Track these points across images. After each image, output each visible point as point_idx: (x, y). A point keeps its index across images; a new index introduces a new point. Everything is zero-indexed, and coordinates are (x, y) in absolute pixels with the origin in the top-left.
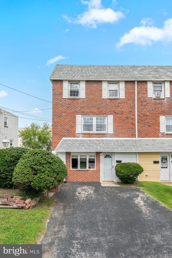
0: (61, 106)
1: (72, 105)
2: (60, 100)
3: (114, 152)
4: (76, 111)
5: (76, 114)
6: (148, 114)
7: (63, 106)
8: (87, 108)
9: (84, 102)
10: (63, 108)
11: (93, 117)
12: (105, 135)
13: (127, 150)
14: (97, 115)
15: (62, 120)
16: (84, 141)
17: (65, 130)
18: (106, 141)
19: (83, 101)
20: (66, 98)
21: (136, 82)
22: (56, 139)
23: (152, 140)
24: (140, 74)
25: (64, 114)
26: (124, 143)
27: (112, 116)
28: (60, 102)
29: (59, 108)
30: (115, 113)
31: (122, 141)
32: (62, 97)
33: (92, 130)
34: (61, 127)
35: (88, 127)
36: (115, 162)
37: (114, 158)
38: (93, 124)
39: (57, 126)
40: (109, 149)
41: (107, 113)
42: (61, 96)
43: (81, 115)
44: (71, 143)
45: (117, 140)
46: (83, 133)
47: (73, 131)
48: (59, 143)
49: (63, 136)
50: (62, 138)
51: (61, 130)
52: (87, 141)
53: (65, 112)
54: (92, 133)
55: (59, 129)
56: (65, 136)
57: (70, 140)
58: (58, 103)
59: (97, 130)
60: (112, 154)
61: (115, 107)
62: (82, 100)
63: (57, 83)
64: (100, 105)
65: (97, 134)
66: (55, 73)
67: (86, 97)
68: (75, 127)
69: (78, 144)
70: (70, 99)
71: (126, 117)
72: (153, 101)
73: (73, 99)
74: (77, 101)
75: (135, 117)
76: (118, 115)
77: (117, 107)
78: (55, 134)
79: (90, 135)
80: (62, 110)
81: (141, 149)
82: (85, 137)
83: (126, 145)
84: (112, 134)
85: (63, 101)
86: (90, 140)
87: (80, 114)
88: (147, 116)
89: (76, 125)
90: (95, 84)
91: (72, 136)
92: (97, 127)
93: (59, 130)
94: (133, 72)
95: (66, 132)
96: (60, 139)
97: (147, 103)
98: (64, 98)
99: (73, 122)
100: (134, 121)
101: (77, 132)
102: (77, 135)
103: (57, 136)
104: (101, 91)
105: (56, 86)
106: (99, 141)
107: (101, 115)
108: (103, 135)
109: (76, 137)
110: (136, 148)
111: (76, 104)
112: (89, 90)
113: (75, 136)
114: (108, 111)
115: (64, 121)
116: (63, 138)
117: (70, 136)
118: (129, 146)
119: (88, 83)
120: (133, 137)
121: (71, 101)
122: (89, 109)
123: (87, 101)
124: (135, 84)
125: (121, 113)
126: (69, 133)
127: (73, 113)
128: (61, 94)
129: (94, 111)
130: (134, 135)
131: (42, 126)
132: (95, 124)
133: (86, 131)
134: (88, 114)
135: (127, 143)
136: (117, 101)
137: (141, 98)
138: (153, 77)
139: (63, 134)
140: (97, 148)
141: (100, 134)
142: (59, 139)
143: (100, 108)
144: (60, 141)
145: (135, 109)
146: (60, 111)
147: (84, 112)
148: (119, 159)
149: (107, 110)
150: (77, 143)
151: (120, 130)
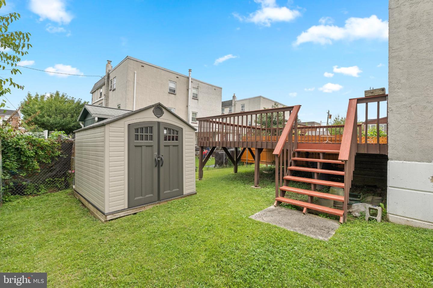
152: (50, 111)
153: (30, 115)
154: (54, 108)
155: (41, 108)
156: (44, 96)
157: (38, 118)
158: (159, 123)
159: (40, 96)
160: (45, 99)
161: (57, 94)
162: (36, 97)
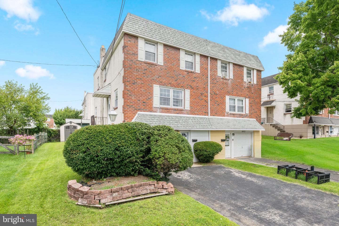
0: (135, 70)
1: (148, 71)
2: (134, 61)
3: (190, 131)
4: (154, 80)
5: (154, 84)
6: (217, 92)
7: (138, 71)
8: (165, 77)
9: (162, 70)
10: (138, 73)
11: (170, 89)
12: (182, 111)
13: (204, 128)
14: (175, 87)
15: (137, 89)
16: (163, 117)
17: (141, 102)
18: (185, 118)
19: (161, 68)
20: (142, 61)
21: (209, 58)
22: (129, 113)
23: (221, 118)
24: (212, 50)
25: (139, 82)
26: (200, 121)
27: (189, 90)
28: (134, 64)
29: (134, 72)
30: (191, 88)
31: (198, 119)
32: (136, 59)
33: (169, 105)
34: (136, 97)
35: (164, 100)
36: (191, 141)
37: (190, 138)
38: (170, 97)
39: (131, 95)
40: (190, 127)
41: (184, 87)
42: (136, 57)
43: (158, 86)
44: (150, 118)
45: (193, 118)
46: (161, 107)
47: (150, 104)
48: (133, 118)
49: (138, 109)
50: (137, 112)
51: (136, 102)
52: (166, 117)
53: (141, 79)
54: (170, 108)
55: (133, 100)
56: (140, 109)
57: (147, 115)
58: (131, 65)
59: (174, 105)
60: (188, 133)
61: (191, 81)
62: (159, 67)
63: (130, 38)
64: (178, 77)
65: (175, 110)
66: (129, 24)
67: (164, 65)
68: (152, 99)
69: (158, 121)
70: (146, 63)
71: (201, 93)
72: (221, 80)
73: (150, 64)
74: (154, 67)
75: (208, 94)
76: (194, 90)
77: (193, 81)
78: (128, 106)
79: (167, 110)
80: (136, 75)
81: (215, 127)
82: (163, 113)
83: (202, 123)
84: (189, 111)
85: (138, 64)
86: (169, 116)
87: (158, 84)
88: (217, 94)
89: (153, 96)
90: (173, 51)
91: (148, 110)
92: (174, 102)
93: (133, 102)
94: (206, 47)
95: (142, 105)
96: (135, 114)
97: (217, 82)
98: (139, 61)
99: (150, 93)
100: (207, 99)
101: (154, 106)
102: (154, 109)
103: (131, 109)
104: (179, 60)
105: (129, 42)
106: (178, 118)
107: (179, 88)
108: (181, 111)
109: (153, 112)
110: (211, 126)
111: (153, 71)
112: (167, 56)
113: (152, 110)
114: (185, 85)
115: (140, 90)
116: (139, 112)
117: (147, 110)
118: (205, 125)
119: (166, 48)
120: (206, 115)
121: (148, 65)
122: (167, 79)
123: (165, 69)
124: (208, 60)
125: (197, 89)
126: (145, 105)
127: (150, 82)
128: (136, 54)
129: (172, 82)
130: (207, 113)
131: (27, 88)
132: (172, 98)
133: (163, 106)
134: (167, 86)
135: (203, 121)
136: (193, 75)
137: (213, 75)
138: (222, 56)
139: (138, 106)
140: (178, 125)
141: (178, 110)
142: (133, 114)
143: (178, 79)
144: (135, 115)
145: (208, 86)
146: (135, 77)
147: (162, 82)
148: (195, 138)
149: (184, 83)
150: (156, 119)
151: (196, 107)
152: (64, 117)
153: (56, 120)
154: (65, 116)
155: (61, 116)
156: (62, 109)
157: (60, 121)
158: (71, 125)
159: (60, 110)
160: (63, 110)
161: (68, 108)
162: (59, 111)
